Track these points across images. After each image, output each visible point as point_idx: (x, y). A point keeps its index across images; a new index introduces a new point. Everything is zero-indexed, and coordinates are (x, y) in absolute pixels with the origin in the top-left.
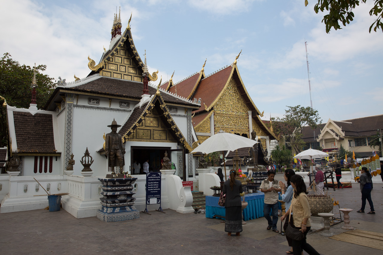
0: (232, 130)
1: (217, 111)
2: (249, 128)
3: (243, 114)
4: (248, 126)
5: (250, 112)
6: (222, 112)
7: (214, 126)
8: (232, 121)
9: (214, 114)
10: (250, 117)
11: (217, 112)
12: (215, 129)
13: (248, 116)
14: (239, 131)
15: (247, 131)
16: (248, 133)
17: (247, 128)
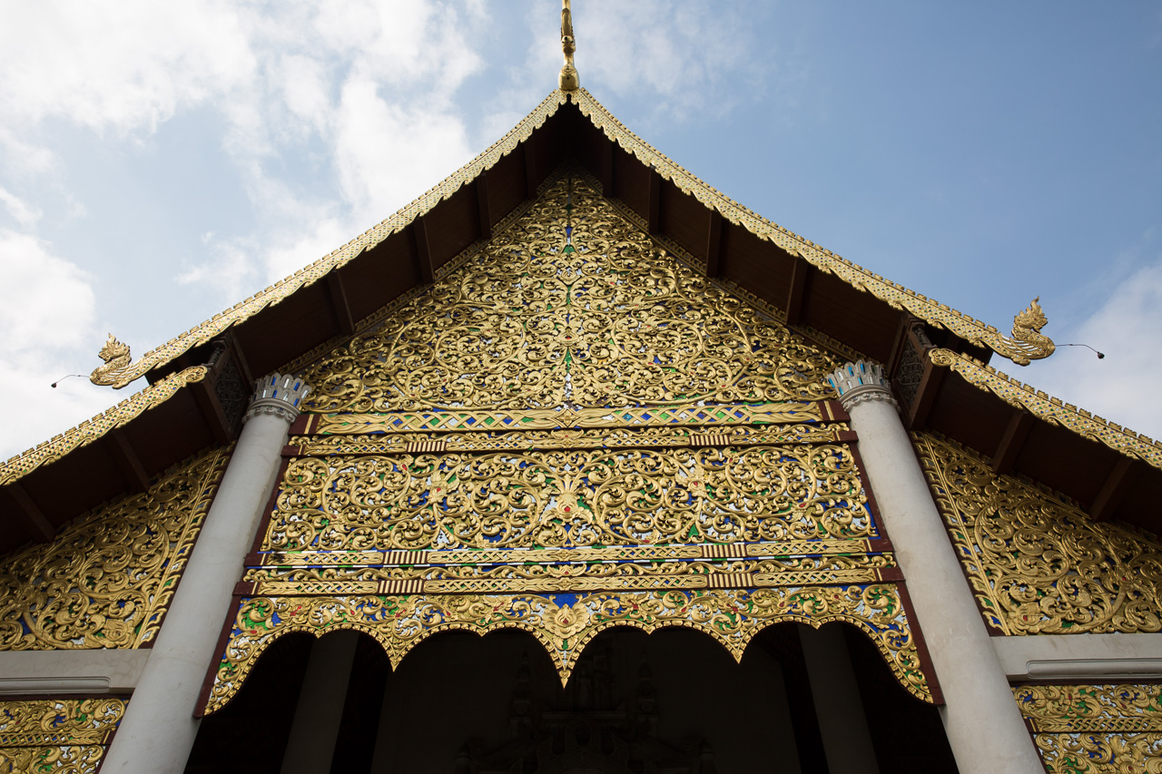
0: (566, 598)
1: (347, 418)
2: (881, 542)
3: (756, 414)
4: (863, 524)
5: (857, 381)
6: (411, 426)
7: (252, 559)
8: (567, 488)
9: (287, 455)
10: (870, 417)
11: (344, 430)
12: (243, 592)
13: (843, 416)
14: (699, 589)
15: (863, 585)
16: (891, 606)
17: (845, 546)
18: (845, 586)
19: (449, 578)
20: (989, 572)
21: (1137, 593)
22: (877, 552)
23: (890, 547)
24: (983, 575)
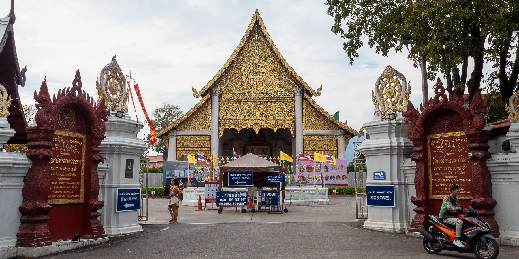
0: (257, 124)
1: (226, 95)
2: (294, 117)
3: (283, 95)
4: (293, 115)
5: (297, 91)
6: (235, 97)
7: (219, 118)
8: (257, 108)
9: (219, 101)
10: (298, 98)
11: (226, 97)
12: (219, 123)
13: (294, 97)
14: (272, 123)
15: (291, 123)
16: (293, 126)
17: (290, 118)
18: (288, 123)
19: (243, 121)
20: (306, 122)
21: (321, 125)
22: (293, 119)
23: (295, 118)
24: (305, 122)
